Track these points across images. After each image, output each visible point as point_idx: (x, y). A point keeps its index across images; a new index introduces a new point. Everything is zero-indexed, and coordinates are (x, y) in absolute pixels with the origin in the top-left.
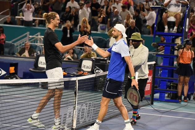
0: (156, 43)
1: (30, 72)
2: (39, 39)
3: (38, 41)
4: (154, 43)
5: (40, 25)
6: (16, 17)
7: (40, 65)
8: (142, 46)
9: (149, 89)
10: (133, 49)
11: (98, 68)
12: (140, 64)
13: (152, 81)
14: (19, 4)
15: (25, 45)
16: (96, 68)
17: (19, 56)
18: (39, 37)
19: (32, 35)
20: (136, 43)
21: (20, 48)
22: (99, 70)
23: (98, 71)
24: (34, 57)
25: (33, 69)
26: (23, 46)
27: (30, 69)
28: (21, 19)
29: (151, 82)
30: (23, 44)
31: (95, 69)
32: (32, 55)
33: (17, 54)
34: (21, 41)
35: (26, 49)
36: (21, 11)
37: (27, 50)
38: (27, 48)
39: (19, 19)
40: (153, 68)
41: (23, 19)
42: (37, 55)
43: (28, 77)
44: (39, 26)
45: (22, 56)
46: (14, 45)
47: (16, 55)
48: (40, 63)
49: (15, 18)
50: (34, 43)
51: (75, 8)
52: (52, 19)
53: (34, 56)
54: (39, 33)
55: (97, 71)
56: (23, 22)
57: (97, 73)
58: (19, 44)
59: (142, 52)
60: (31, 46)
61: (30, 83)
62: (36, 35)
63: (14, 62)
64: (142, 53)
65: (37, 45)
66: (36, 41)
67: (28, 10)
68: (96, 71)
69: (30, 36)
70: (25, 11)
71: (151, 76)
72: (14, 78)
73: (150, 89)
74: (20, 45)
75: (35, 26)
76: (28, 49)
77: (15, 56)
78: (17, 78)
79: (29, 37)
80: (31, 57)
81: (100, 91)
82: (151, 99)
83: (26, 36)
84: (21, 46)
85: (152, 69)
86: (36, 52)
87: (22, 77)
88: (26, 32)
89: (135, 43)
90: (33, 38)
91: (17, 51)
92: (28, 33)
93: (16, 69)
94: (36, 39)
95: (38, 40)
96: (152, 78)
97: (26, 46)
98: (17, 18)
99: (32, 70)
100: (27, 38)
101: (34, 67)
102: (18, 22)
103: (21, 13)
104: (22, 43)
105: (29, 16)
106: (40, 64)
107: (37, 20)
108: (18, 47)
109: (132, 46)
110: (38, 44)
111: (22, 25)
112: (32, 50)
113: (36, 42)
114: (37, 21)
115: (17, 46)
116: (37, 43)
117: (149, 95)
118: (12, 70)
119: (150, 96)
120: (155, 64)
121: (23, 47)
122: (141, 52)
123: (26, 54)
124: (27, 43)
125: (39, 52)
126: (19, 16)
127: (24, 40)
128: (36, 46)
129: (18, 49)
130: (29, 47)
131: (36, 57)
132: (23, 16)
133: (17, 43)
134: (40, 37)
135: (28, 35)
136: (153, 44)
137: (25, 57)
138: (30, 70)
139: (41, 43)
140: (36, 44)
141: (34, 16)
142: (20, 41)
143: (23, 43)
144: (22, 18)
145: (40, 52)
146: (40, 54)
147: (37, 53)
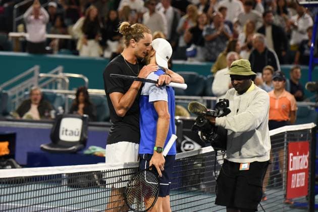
0: (314, 83)
1: (43, 152)
2: (60, 80)
3: (59, 86)
4: (310, 83)
5: (63, 50)
6: (12, 34)
7: (63, 137)
8: (255, 89)
9: (303, 185)
10: (235, 95)
11: (189, 140)
12: (251, 127)
13: (308, 167)
14: (16, 6)
15: (31, 94)
16: (185, 139)
17: (18, 118)
18: (61, 75)
19: (46, 72)
20: (241, 82)
21: (20, 100)
22: (192, 143)
23: (190, 147)
24: (49, 120)
25: (50, 145)
26: (25, 96)
27: (42, 146)
28: (21, 39)
29: (306, 167)
30: (27, 93)
31: (183, 143)
32: (46, 114)
33: (13, 114)
34: (22, 87)
35: (33, 102)
36: (22, 22)
37: (36, 104)
38: (36, 99)
39: (17, 38)
40: (311, 138)
41: (24, 37)
42: (56, 114)
43: (39, 163)
44: (60, 53)
45: (25, 117)
46: (6, 94)
47: (12, 116)
48: (65, 132)
49: (8, 37)
50: (51, 88)
51: (135, 10)
52: (133, 38)
53: (49, 116)
54: (60, 68)
55: (187, 146)
56: (25, 45)
57: (186, 150)
58: (17, 93)
59: (256, 101)
60: (44, 96)
61: (39, 176)
62: (54, 71)
63: (7, 132)
64: (257, 103)
65: (56, 93)
66: (54, 84)
67: (37, 18)
68: (184, 146)
69: (42, 75)
70: (29, 22)
71: (307, 156)
72: (7, 167)
73: (305, 184)
74: (20, 93)
75: (51, 52)
76: (38, 102)
77: (10, 118)
78: (13, 167)
79: (39, 77)
80: (45, 120)
81: (194, 189)
82: (308, 206)
83: (32, 75)
84: (22, 96)
85: (309, 139)
86: (54, 109)
87: (25, 163)
88: (32, 66)
89: (239, 83)
90: (48, 78)
91: (14, 107)
92: (36, 68)
93: (11, 147)
94: (55, 80)
95: (58, 82)
96: (309, 159)
97: (33, 97)
98: (13, 37)
99: (46, 147)
100: (34, 80)
101: (50, 142)
102: (14, 45)
103: (21, 27)
104: (23, 89)
105: (37, 32)
106: (63, 134)
107: (54, 39)
108: (16, 100)
109: (234, 89)
110: (59, 91)
111: (24, 51)
112: (45, 104)
113: (54, 87)
114: (56, 42)
115: (14, 97)
116: (56, 88)
117: (304, 197)
118: (3, 150)
119: (307, 199)
120: (313, 129)
121: (27, 98)
122: (254, 102)
123: (34, 112)
124: (35, 90)
125: (60, 108)
126: (17, 31)
127: (27, 83)
128: (54, 96)
129: (14, 103)
130: (39, 97)
131: (54, 119)
132: (25, 31)
133: (13, 89)
134: (62, 77)
135: (37, 73)
136: (309, 86)
137: (31, 121)
138: (42, 148)
139: (64, 89)
140: (55, 91)
141: (48, 31)
142: (19, 86)
143: (26, 90)
144: (22, 37)
145: (64, 109)
146: (64, 112)
147: (57, 111)
